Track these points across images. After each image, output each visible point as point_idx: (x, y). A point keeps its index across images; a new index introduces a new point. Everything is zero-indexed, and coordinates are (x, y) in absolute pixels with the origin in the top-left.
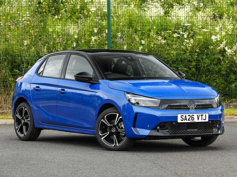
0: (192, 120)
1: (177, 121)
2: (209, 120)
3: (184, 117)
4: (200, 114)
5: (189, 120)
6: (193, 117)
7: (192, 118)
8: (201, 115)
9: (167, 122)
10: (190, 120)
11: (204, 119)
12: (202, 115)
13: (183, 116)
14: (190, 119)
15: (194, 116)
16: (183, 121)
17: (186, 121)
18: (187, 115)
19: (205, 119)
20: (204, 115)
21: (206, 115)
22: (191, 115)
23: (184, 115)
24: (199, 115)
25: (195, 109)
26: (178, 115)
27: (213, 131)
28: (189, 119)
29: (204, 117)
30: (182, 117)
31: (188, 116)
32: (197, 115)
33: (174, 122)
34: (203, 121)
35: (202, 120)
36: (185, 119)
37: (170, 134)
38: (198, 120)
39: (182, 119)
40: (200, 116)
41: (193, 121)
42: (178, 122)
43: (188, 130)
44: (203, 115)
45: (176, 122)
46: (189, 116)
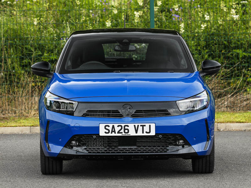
0: (125, 132)
1: (99, 134)
2: (156, 134)
3: (110, 128)
4: (140, 124)
5: (118, 132)
6: (126, 127)
7: (125, 129)
8: (141, 126)
9: (83, 135)
10: (122, 133)
11: (146, 132)
12: (143, 126)
13: (109, 126)
14: (123, 131)
15: (128, 126)
16: (110, 134)
17: (113, 134)
18: (116, 125)
19: (148, 131)
20: (147, 125)
21: (150, 126)
22: (123, 125)
23: (111, 125)
24: (138, 126)
25: (133, 116)
26: (100, 124)
27: (168, 150)
28: (120, 132)
29: (146, 129)
30: (107, 127)
31: (118, 126)
32: (135, 126)
33: (94, 135)
34: (145, 134)
35: (143, 133)
36: (112, 132)
37: (89, 152)
38: (136, 132)
39: (107, 131)
40: (140, 128)
41: (127, 135)
42: (101, 134)
43: (119, 147)
44: (145, 126)
45: (97, 134)
46: (120, 128)
